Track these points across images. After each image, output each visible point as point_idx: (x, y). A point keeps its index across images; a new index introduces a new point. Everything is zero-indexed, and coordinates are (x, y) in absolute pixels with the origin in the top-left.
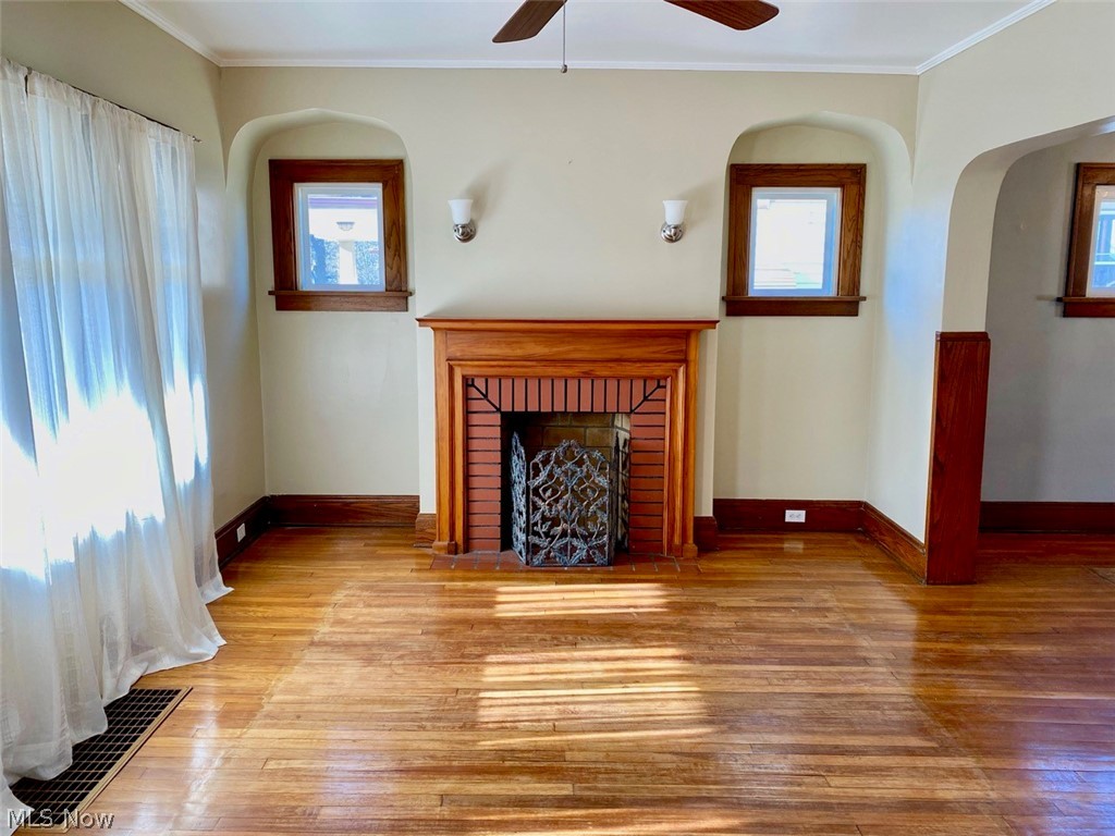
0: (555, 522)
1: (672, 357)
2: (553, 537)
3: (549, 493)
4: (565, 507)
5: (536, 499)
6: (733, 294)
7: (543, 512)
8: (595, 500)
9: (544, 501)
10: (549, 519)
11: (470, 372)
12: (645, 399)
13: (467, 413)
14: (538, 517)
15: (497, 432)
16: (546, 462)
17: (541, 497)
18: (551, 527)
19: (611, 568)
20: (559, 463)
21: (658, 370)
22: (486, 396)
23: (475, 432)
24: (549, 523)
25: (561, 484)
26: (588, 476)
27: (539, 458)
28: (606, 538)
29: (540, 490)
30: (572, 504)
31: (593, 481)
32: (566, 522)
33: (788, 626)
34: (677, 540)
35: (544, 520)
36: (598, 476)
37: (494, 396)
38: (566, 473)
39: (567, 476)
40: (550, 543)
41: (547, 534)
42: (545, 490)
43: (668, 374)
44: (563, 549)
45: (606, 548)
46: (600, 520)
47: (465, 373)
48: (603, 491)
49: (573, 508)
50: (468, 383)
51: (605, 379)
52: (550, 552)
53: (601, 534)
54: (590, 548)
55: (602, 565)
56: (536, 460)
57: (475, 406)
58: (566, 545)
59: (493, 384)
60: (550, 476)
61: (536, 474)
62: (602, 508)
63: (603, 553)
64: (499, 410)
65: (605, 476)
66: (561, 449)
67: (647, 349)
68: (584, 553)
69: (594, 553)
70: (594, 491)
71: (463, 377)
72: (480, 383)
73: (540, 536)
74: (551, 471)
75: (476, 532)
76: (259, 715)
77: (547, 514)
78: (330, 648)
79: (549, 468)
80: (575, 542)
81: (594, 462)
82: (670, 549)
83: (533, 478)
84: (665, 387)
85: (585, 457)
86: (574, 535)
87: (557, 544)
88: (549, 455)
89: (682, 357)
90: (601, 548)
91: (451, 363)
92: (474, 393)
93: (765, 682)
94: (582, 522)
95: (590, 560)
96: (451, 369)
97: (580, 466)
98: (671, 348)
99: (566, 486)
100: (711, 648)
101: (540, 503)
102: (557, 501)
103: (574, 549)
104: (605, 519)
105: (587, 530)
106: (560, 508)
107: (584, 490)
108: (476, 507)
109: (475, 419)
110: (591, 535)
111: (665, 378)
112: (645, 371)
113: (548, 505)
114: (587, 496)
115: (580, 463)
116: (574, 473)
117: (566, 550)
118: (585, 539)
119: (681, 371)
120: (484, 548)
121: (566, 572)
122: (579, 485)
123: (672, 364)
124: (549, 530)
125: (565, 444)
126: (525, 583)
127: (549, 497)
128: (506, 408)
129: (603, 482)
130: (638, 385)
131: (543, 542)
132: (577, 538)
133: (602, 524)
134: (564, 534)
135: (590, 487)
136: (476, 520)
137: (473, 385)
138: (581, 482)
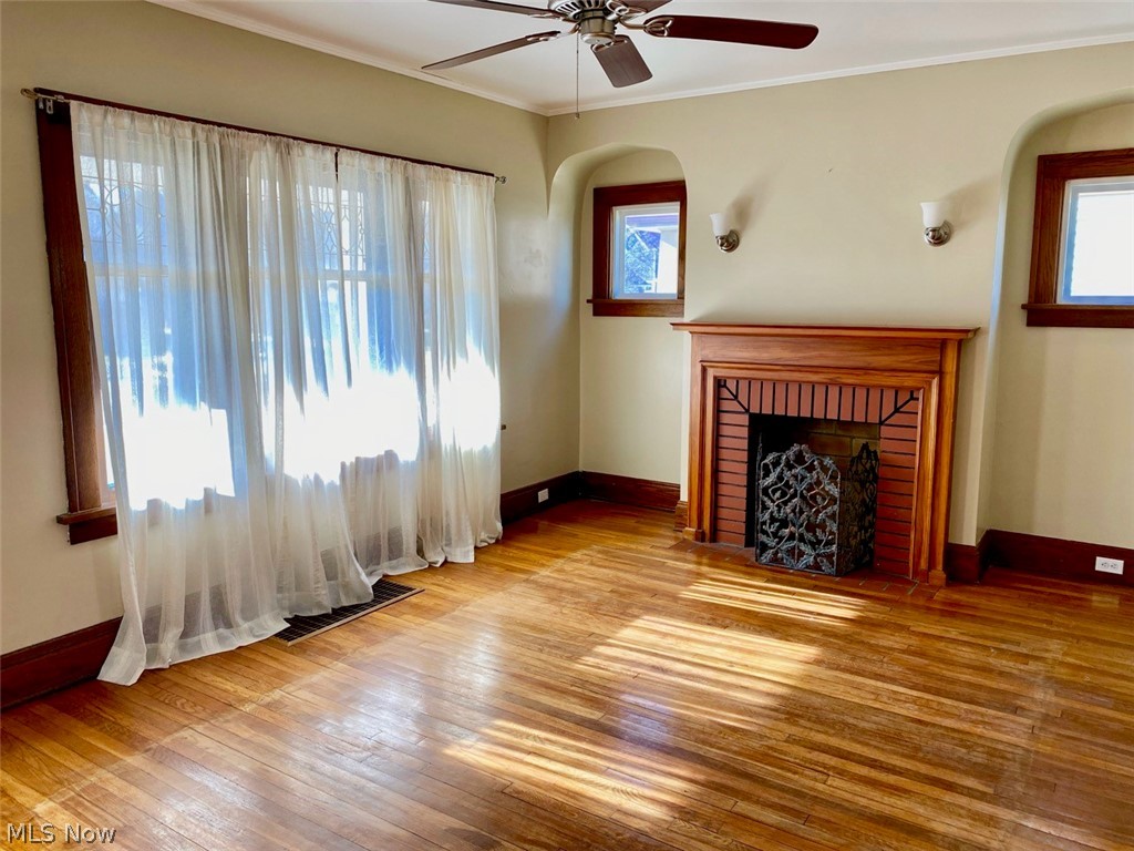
0: (784, 523)
1: (925, 367)
2: (781, 538)
3: (778, 494)
4: (793, 511)
5: (766, 499)
6: (1036, 302)
7: (772, 512)
8: (825, 508)
9: (773, 501)
10: (777, 520)
11: (721, 373)
12: (897, 410)
13: (718, 411)
14: (767, 516)
15: (745, 432)
16: (776, 464)
17: (770, 498)
18: (779, 528)
19: (838, 579)
20: (790, 467)
21: (909, 381)
22: (736, 397)
23: (725, 430)
24: (777, 524)
25: (790, 487)
26: (818, 483)
27: (770, 458)
28: (834, 548)
29: (770, 491)
30: (801, 509)
31: (823, 489)
32: (794, 525)
33: (967, 661)
34: (923, 565)
35: (773, 520)
36: (829, 484)
37: (743, 398)
38: (795, 477)
39: (797, 480)
40: (778, 543)
41: (775, 535)
42: (774, 492)
43: (920, 385)
44: (791, 552)
45: (835, 558)
46: (828, 529)
47: (718, 374)
48: (833, 500)
49: (801, 512)
50: (720, 384)
51: (854, 387)
52: (777, 553)
53: (829, 543)
54: (818, 555)
55: (830, 575)
56: (766, 461)
57: (726, 405)
58: (793, 548)
59: (743, 385)
60: (780, 478)
61: (767, 474)
62: (832, 517)
63: (832, 563)
64: (747, 411)
65: (836, 484)
66: (791, 453)
67: (894, 358)
68: (812, 559)
69: (822, 562)
70: (824, 499)
71: (715, 378)
72: (731, 385)
73: (768, 536)
74: (782, 473)
75: (723, 525)
76: (447, 615)
77: (775, 514)
78: (534, 586)
79: (779, 469)
80: (803, 547)
81: (825, 469)
82: (916, 573)
83: (764, 478)
84: (917, 399)
85: (816, 463)
86: (802, 539)
87: (785, 546)
88: (780, 457)
89: (936, 368)
90: (829, 556)
91: (705, 364)
92: (725, 393)
93: (873, 697)
94: (811, 527)
95: (817, 566)
96: (704, 370)
97: (810, 472)
98: (922, 358)
99: (796, 491)
100: (853, 659)
101: (769, 503)
102: (785, 503)
103: (801, 554)
104: (835, 529)
105: (816, 537)
106: (789, 511)
107: (813, 497)
108: (724, 501)
109: (726, 418)
110: (819, 542)
111: (919, 389)
112: (893, 381)
113: (777, 506)
114: (816, 502)
115: (811, 468)
116: (803, 478)
117: (793, 555)
118: (814, 545)
119: (935, 382)
120: (728, 541)
121: (791, 574)
122: (809, 491)
123: (925, 375)
124: (777, 531)
125: (796, 448)
126: (741, 575)
127: (778, 499)
128: (755, 409)
129: (835, 491)
130: (889, 396)
131: (771, 542)
132: (805, 543)
133: (831, 533)
134: (792, 537)
135: (820, 495)
136: (723, 513)
137: (725, 386)
138: (810, 488)
